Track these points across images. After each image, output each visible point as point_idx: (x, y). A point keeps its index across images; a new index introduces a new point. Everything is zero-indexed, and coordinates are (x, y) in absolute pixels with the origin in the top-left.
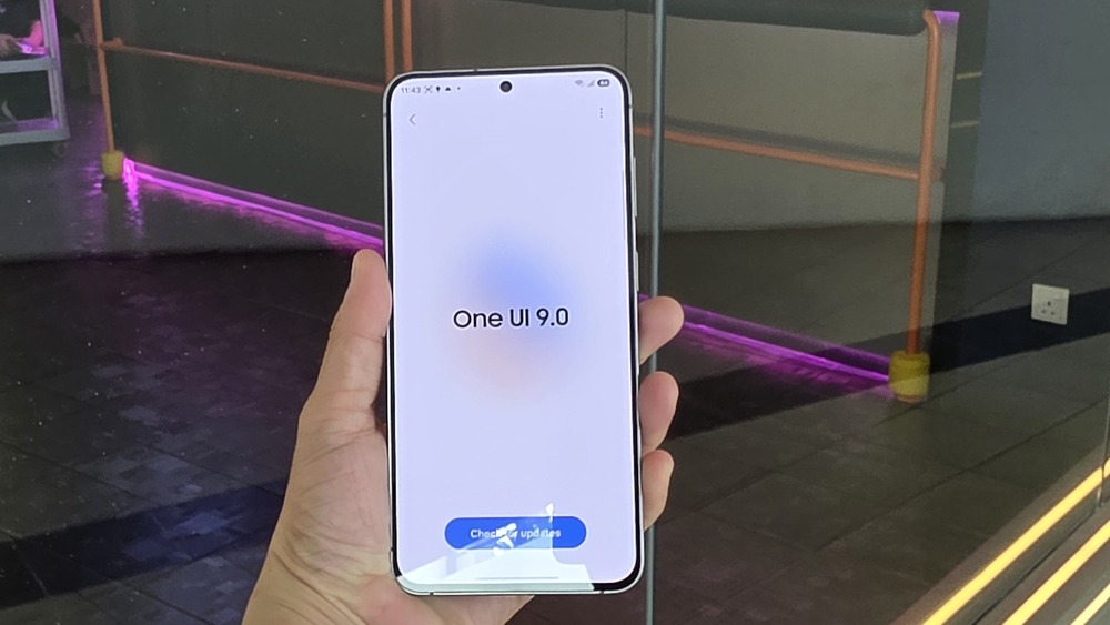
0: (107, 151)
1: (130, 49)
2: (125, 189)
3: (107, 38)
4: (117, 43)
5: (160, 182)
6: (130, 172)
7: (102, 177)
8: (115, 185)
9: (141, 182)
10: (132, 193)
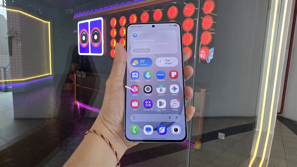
0: (75, 100)
1: (80, 86)
2: (77, 106)
3: (77, 84)
4: (78, 85)
5: (83, 106)
6: (78, 104)
7: (74, 104)
8: (76, 106)
9: (80, 105)
10: (79, 107)
